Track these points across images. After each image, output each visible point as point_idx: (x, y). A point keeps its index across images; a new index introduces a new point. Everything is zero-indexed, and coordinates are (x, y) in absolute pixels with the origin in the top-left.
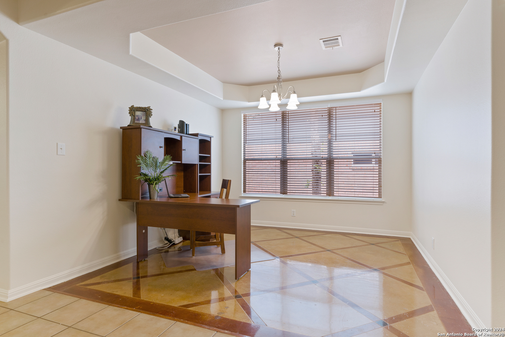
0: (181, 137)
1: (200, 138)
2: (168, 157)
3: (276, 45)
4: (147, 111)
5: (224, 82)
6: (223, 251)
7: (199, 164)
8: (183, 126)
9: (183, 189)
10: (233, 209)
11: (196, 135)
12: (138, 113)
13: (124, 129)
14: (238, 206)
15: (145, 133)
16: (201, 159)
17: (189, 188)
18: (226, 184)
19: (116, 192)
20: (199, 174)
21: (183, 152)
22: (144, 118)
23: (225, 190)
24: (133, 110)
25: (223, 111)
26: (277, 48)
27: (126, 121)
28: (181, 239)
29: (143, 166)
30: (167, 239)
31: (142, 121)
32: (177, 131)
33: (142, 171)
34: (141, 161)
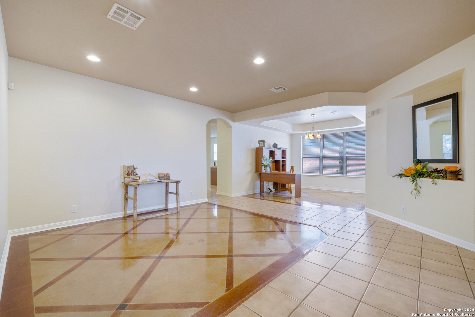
0: (275, 150)
1: (282, 149)
2: (271, 157)
3: (312, 115)
4: (264, 142)
5: (292, 124)
6: (291, 193)
7: (282, 160)
8: (275, 145)
9: (275, 170)
10: (294, 175)
11: (280, 148)
12: (261, 142)
13: (256, 148)
14: (296, 174)
15: (264, 149)
16: (283, 158)
17: (277, 169)
18: (292, 168)
19: (254, 170)
20: (282, 164)
21: (276, 155)
22: (263, 144)
23: (292, 170)
24: (259, 142)
25: (292, 135)
26: (312, 116)
27: (257, 146)
28: (274, 190)
29: (263, 161)
30: (269, 189)
31: (263, 145)
32: (273, 147)
33: (263, 163)
34: (262, 159)
